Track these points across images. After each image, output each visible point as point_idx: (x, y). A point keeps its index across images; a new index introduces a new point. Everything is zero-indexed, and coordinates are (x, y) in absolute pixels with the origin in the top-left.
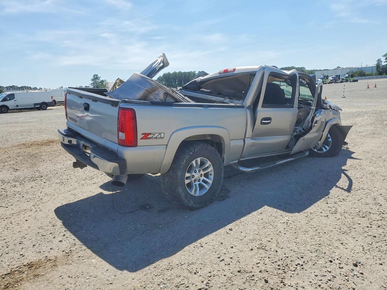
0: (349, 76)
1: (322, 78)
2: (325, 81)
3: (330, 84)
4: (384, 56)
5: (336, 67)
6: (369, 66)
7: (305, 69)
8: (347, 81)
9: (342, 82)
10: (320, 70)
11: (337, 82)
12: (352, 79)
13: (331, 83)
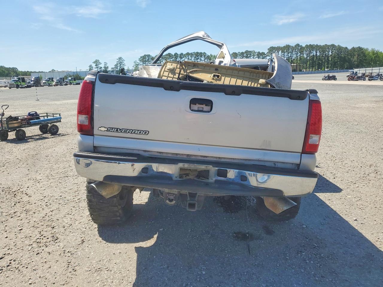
0: (72, 79)
1: (47, 80)
2: (51, 84)
3: (56, 87)
4: (94, 63)
5: (50, 70)
6: (82, 71)
7: (18, 70)
8: (71, 84)
9: (66, 85)
10: (35, 72)
11: (62, 84)
12: (75, 82)
13: (57, 85)
